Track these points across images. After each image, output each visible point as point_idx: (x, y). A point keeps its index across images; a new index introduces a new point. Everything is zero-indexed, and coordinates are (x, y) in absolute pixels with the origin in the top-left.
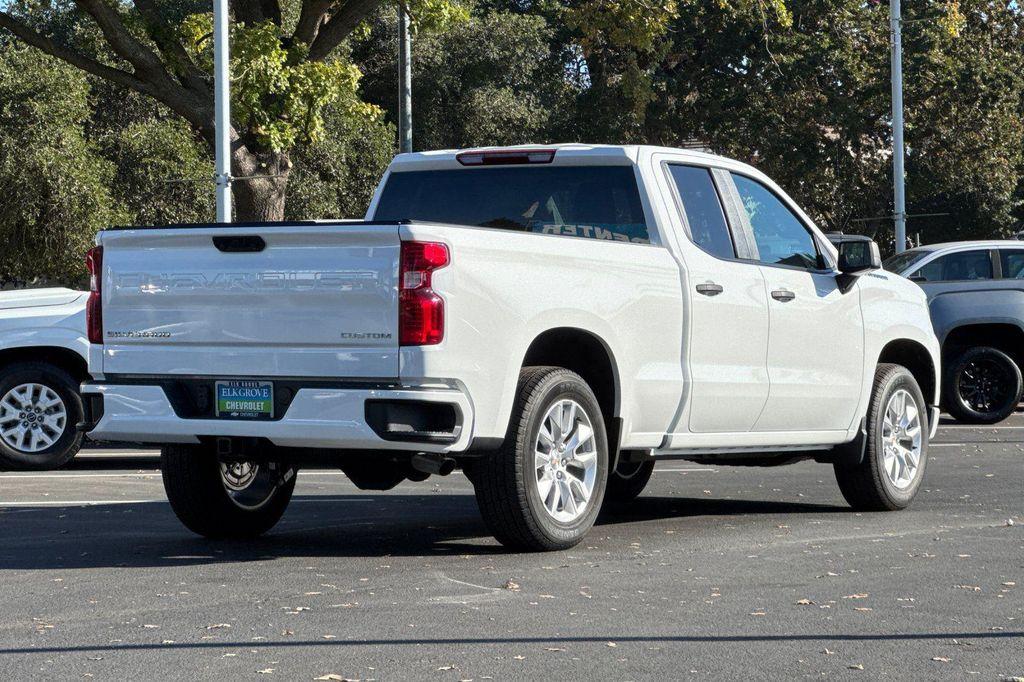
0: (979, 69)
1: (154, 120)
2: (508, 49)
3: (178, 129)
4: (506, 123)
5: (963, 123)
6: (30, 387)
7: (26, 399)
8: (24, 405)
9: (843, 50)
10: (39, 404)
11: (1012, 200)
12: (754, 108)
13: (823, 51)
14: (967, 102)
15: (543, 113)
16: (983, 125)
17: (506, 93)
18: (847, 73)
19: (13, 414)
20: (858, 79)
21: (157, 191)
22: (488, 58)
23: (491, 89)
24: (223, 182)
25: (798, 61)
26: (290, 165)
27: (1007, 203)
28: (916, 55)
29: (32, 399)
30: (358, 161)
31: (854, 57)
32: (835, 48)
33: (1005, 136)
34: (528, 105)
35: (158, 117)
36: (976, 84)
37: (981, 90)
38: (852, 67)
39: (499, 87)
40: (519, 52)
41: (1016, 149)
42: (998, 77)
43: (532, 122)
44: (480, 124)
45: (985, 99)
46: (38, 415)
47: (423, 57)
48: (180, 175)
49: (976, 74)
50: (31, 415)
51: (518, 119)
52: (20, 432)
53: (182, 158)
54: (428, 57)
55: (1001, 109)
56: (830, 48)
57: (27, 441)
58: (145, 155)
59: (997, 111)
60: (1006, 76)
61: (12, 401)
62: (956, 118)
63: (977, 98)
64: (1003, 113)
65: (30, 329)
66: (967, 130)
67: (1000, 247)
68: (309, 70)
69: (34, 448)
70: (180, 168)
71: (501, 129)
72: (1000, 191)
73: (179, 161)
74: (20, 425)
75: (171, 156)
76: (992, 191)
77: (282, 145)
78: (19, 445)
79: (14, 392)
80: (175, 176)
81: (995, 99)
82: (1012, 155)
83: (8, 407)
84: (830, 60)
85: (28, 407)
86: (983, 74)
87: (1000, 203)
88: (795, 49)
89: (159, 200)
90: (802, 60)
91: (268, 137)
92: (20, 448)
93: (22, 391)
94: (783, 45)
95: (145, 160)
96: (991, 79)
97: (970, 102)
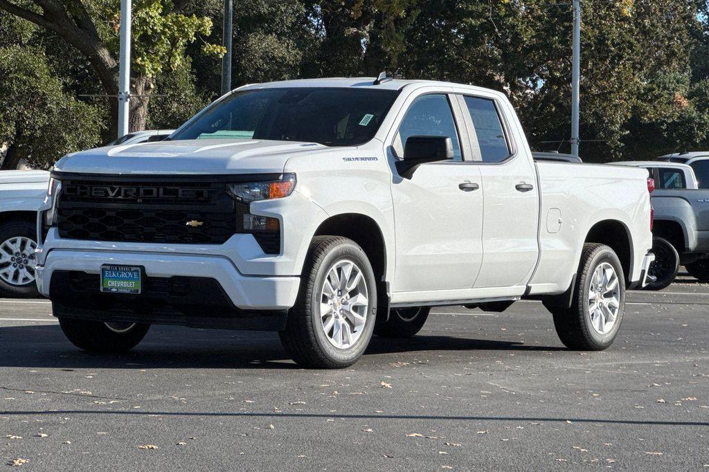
0: (610, 36)
1: (19, 47)
2: (274, 6)
3: (35, 54)
4: (270, 60)
5: (597, 74)
6: (19, 239)
7: (16, 248)
8: (15, 252)
9: (515, 17)
10: (25, 252)
11: (620, 130)
12: (449, 56)
13: (501, 18)
14: (601, 59)
15: (298, 54)
16: (611, 76)
17: (272, 38)
18: (517, 34)
19: (7, 258)
20: (525, 39)
21: (18, 99)
22: (260, 12)
23: (261, 35)
24: (124, 98)
25: (482, 24)
26: (152, 86)
27: (617, 132)
28: (566, 24)
29: (20, 248)
30: (164, 83)
31: (523, 23)
32: (509, 16)
33: (626, 85)
34: (287, 47)
35: (21, 45)
36: (608, 47)
37: (611, 51)
38: (521, 30)
39: (266, 33)
40: (283, 9)
41: (632, 94)
42: (623, 42)
43: (290, 59)
44: (252, 60)
45: (613, 58)
46: (23, 259)
47: (213, 9)
48: (37, 88)
49: (608, 39)
50: (19, 259)
51: (280, 57)
52: (11, 270)
53: (38, 75)
54: (216, 10)
55: (624, 66)
56: (506, 16)
57: (16, 277)
58: (11, 71)
59: (622, 66)
60: (629, 42)
61: (6, 249)
62: (592, 70)
63: (608, 57)
64: (625, 69)
65: (20, 198)
66: (600, 79)
67: (659, 167)
68: (175, 20)
69: (20, 282)
70: (36, 82)
71: (267, 64)
72: (613, 123)
73: (36, 77)
74: (11, 266)
75: (31, 73)
76: (607, 123)
77: (153, 72)
78: (10, 280)
79: (8, 242)
80: (33, 88)
81: (621, 58)
82: (630, 98)
83: (4, 253)
84: (505, 24)
85: (17, 253)
86: (613, 40)
87: (613, 132)
88: (480, 15)
89: (20, 105)
90: (485, 23)
91: (144, 66)
92: (11, 282)
93: (14, 242)
94: (473, 12)
95: (11, 76)
96: (618, 44)
97: (603, 59)
